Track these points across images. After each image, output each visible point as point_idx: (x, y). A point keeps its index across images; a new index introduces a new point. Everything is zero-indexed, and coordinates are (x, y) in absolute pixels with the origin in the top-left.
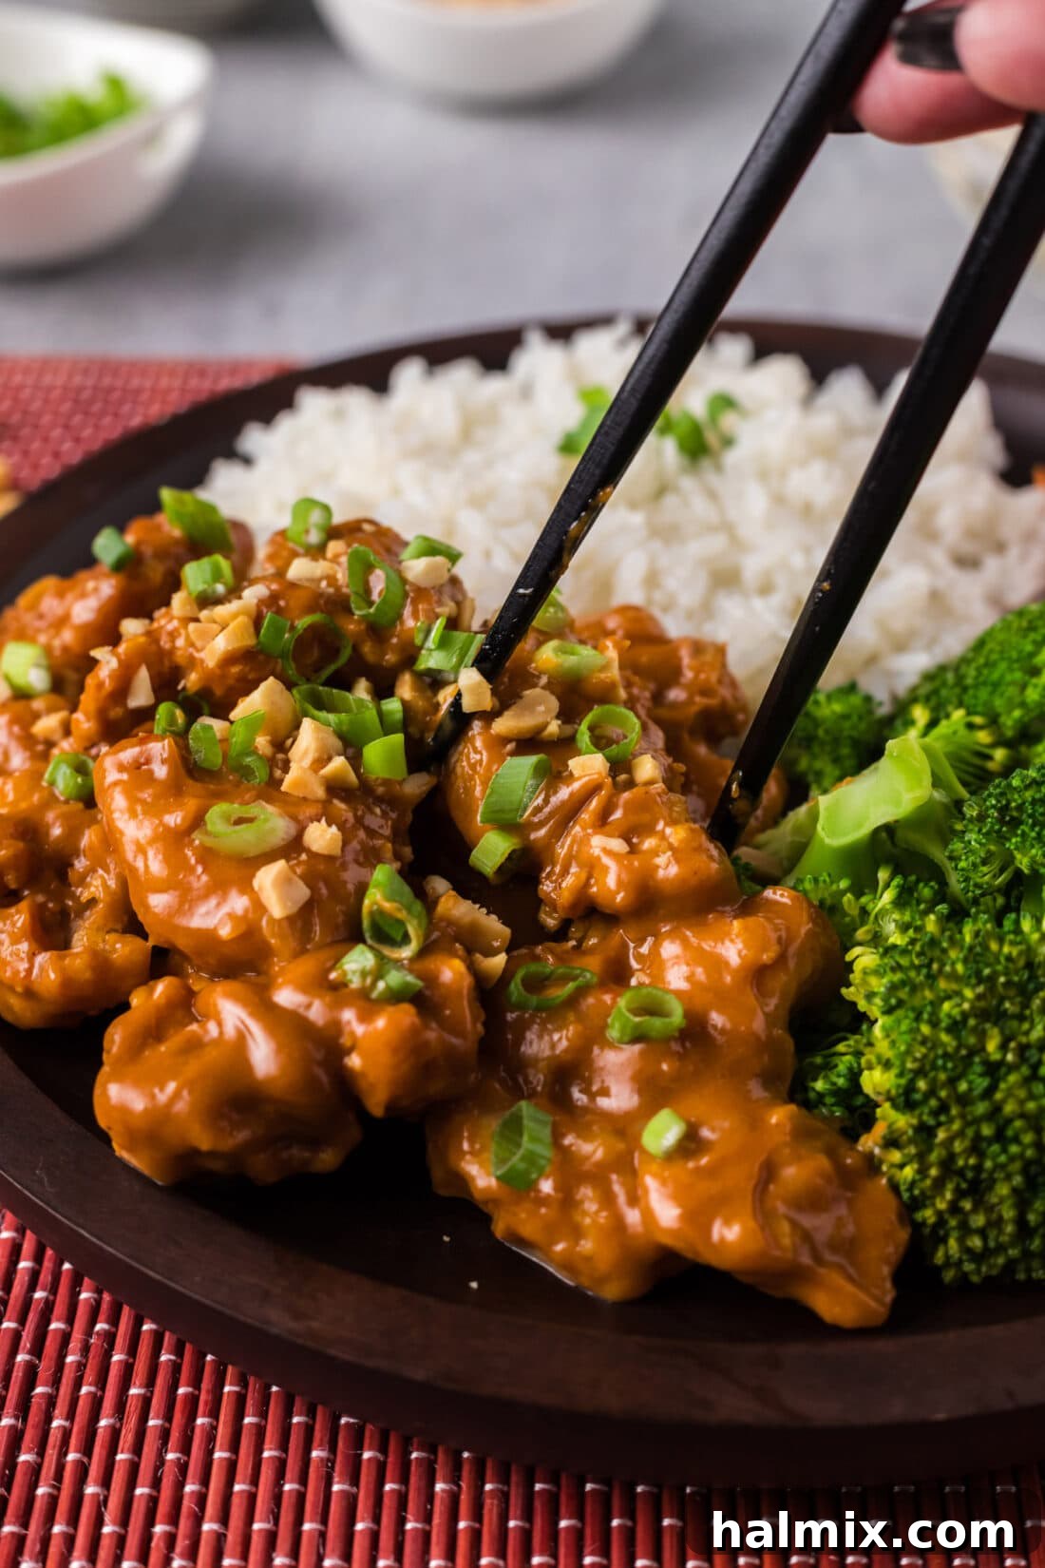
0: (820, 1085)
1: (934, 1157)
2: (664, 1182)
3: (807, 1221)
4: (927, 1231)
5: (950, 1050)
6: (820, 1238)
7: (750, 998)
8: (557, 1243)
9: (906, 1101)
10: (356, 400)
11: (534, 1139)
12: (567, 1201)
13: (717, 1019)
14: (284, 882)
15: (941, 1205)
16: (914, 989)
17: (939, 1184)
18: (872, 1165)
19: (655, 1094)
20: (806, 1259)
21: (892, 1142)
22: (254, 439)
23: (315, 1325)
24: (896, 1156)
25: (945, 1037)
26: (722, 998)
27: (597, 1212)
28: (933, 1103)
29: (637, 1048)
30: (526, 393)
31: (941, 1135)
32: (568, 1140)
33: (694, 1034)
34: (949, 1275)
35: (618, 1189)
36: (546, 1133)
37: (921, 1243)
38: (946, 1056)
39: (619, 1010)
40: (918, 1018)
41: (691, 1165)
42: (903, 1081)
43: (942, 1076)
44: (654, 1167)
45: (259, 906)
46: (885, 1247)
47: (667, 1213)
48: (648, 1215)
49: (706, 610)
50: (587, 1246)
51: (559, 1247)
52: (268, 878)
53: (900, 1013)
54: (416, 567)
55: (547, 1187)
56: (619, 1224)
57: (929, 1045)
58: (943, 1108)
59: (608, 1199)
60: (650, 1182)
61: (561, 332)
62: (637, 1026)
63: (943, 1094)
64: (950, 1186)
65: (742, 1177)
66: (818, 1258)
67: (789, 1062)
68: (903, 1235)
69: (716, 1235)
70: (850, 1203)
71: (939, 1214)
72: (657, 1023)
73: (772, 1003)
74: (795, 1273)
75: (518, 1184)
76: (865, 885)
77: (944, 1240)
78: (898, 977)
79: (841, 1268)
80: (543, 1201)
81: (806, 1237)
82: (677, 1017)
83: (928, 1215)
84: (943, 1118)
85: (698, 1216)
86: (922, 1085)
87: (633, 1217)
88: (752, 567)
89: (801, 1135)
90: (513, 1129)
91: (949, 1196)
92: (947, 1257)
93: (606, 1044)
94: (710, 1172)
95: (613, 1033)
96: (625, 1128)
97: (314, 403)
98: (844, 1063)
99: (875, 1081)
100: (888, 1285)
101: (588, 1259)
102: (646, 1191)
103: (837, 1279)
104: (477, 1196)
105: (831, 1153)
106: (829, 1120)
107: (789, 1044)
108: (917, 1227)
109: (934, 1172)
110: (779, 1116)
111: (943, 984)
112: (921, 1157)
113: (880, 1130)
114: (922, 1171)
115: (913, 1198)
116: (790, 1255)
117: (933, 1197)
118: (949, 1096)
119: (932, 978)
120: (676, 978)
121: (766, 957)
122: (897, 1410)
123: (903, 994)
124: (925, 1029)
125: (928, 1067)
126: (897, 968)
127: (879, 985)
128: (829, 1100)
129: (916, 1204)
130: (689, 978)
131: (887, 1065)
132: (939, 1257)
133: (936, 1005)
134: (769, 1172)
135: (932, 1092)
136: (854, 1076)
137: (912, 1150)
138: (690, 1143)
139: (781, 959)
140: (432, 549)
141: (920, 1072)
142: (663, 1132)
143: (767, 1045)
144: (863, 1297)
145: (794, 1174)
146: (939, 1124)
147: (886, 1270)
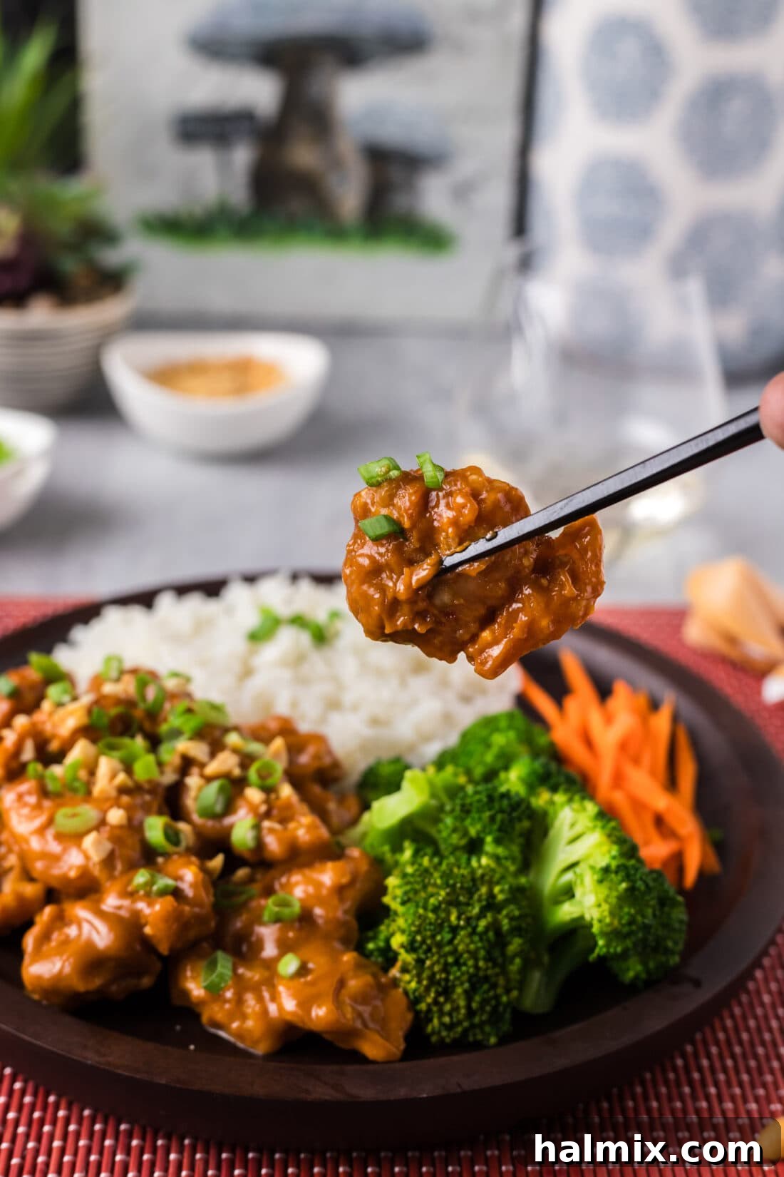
0: (371, 946)
1: (425, 975)
2: (288, 988)
3: (360, 1008)
4: (423, 1015)
5: (433, 921)
6: (366, 1016)
7: (335, 901)
8: (233, 1022)
9: (411, 947)
10: (136, 614)
11: (223, 967)
12: (239, 1001)
13: (318, 911)
14: (97, 843)
15: (429, 1000)
16: (416, 892)
17: (427, 989)
18: (395, 983)
19: (285, 947)
20: (359, 1025)
21: (404, 970)
22: (80, 634)
23: (110, 1059)
24: (407, 977)
25: (431, 915)
26: (320, 901)
27: (255, 1006)
28: (424, 947)
29: (277, 926)
30: (230, 611)
31: (428, 963)
32: (241, 971)
33: (305, 918)
34: (434, 1039)
35: (266, 995)
36: (230, 965)
37: (419, 1023)
38: (430, 924)
39: (270, 906)
40: (417, 906)
41: (302, 980)
42: (410, 938)
43: (428, 933)
44: (284, 982)
45: (87, 857)
46: (400, 1022)
47: (290, 1005)
48: (281, 1008)
49: (323, 720)
50: (250, 1023)
51: (235, 1025)
52: (89, 841)
53: (409, 905)
54: (171, 684)
55: (229, 994)
56: (265, 1011)
57: (422, 918)
58: (429, 950)
59: (260, 999)
60: (281, 989)
61: (250, 579)
62: (277, 913)
63: (429, 942)
64: (433, 990)
65: (328, 986)
66: (365, 1025)
67: (355, 935)
68: (410, 1016)
69: (314, 1014)
70: (383, 1000)
71: (429, 1005)
72: (286, 912)
73: (348, 904)
74: (352, 1033)
75: (214, 992)
76: (397, 849)
77: (430, 1020)
78: (408, 888)
79: (378, 1032)
80: (226, 1001)
81: (360, 1015)
82: (297, 908)
83: (423, 1006)
84: (429, 955)
85: (305, 1004)
86: (419, 938)
87: (273, 1009)
88: (348, 698)
89: (358, 967)
90: (213, 965)
91: (432, 995)
92: (433, 1028)
93: (262, 923)
94: (312, 984)
95: (266, 917)
96: (271, 965)
97: (113, 616)
98: (382, 936)
99: (397, 941)
100: (402, 1040)
101: (249, 1031)
102: (279, 993)
103: (377, 1037)
104: (194, 1000)
105: (375, 976)
106: (376, 963)
107: (354, 924)
108: (417, 1014)
109: (425, 982)
110: (348, 957)
111: (430, 889)
112: (419, 976)
113: (399, 964)
114: (419, 982)
115: (415, 998)
116: (351, 1023)
117: (425, 997)
118: (432, 943)
119: (425, 887)
120: (299, 892)
121: (344, 880)
122: (402, 1093)
123: (411, 895)
124: (421, 911)
125: (422, 929)
126: (408, 883)
127: (399, 892)
128: (376, 953)
129: (417, 1000)
130: (305, 892)
131: (403, 932)
132: (429, 1029)
133: (426, 900)
134: (341, 984)
135: (423, 942)
136: (388, 941)
137: (414, 972)
138: (303, 970)
139: (352, 882)
140: (176, 675)
141: (418, 932)
142: (289, 965)
143: (344, 924)
144: (388, 1045)
145: (354, 984)
146: (427, 958)
147: (401, 1034)
